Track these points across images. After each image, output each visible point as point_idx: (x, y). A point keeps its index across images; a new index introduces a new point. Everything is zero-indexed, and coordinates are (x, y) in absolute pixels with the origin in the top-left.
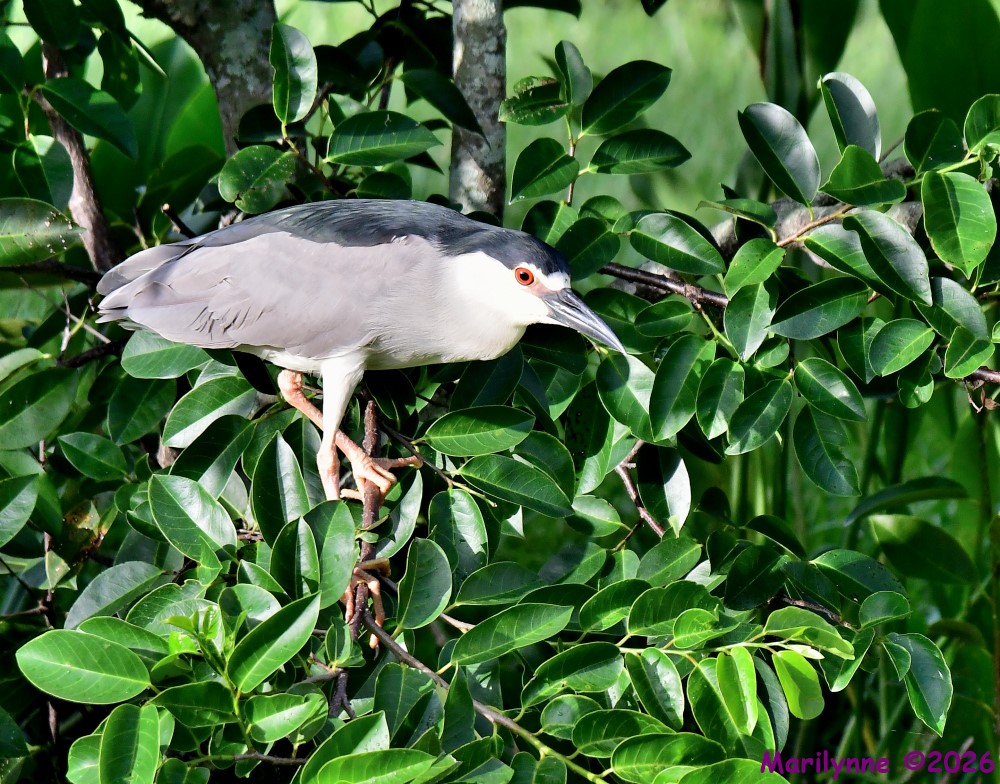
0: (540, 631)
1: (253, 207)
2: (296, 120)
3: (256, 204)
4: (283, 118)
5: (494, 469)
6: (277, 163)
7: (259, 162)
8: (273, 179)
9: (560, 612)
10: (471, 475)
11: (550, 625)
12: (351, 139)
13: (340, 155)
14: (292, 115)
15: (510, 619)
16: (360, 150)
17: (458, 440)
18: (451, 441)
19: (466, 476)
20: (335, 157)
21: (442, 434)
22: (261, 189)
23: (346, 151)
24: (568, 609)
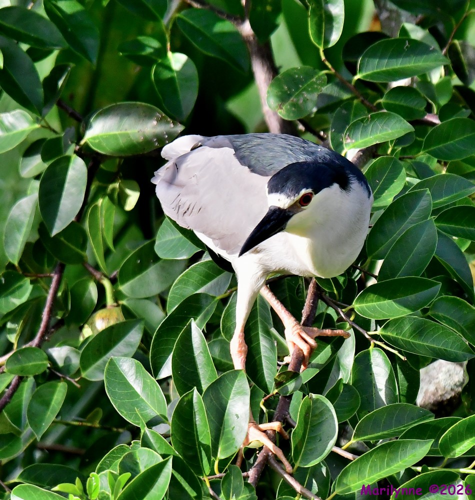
0: (405, 462)
1: (292, 115)
2: (330, 45)
3: (294, 112)
4: (320, 44)
5: (407, 328)
6: (314, 80)
7: (299, 79)
8: (308, 92)
9: (422, 445)
10: (389, 334)
11: (414, 456)
12: (377, 61)
13: (369, 73)
14: (327, 42)
15: (381, 454)
16: (384, 69)
17: (380, 306)
18: (374, 307)
19: (383, 336)
20: (364, 74)
21: (367, 302)
22: (298, 100)
23: (373, 69)
24: (429, 442)
